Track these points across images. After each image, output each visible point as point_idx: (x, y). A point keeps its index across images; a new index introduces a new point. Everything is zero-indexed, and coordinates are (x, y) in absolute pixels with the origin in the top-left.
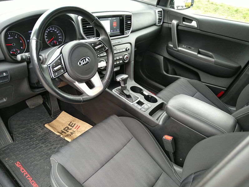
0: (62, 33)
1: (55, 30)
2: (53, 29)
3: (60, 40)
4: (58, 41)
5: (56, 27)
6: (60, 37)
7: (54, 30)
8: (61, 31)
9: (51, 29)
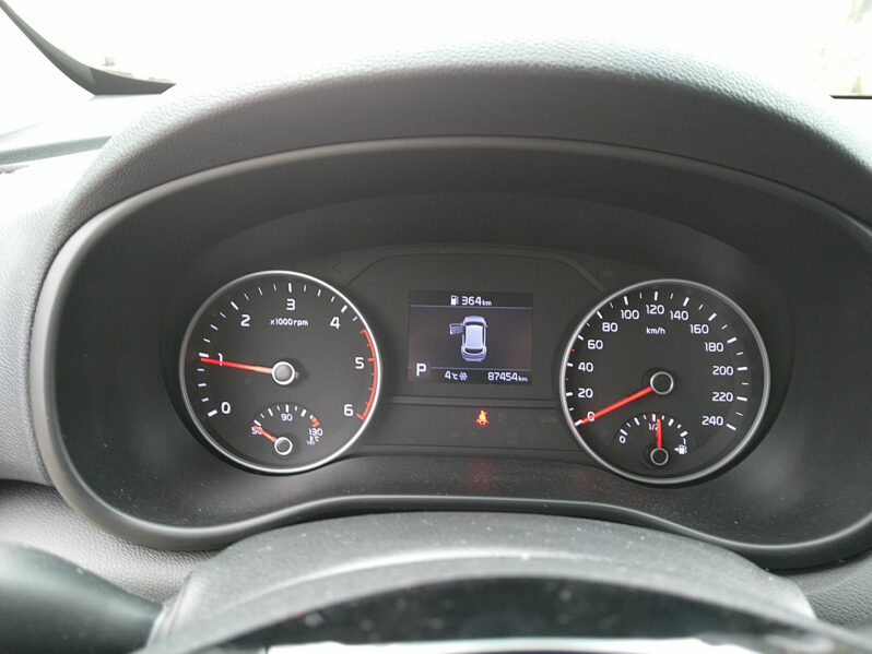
0: (753, 358)
1: (695, 329)
2: (677, 315)
3: (714, 420)
4: (693, 425)
5: (713, 303)
6: (720, 397)
7: (683, 326)
8: (748, 343)
9: (652, 310)
